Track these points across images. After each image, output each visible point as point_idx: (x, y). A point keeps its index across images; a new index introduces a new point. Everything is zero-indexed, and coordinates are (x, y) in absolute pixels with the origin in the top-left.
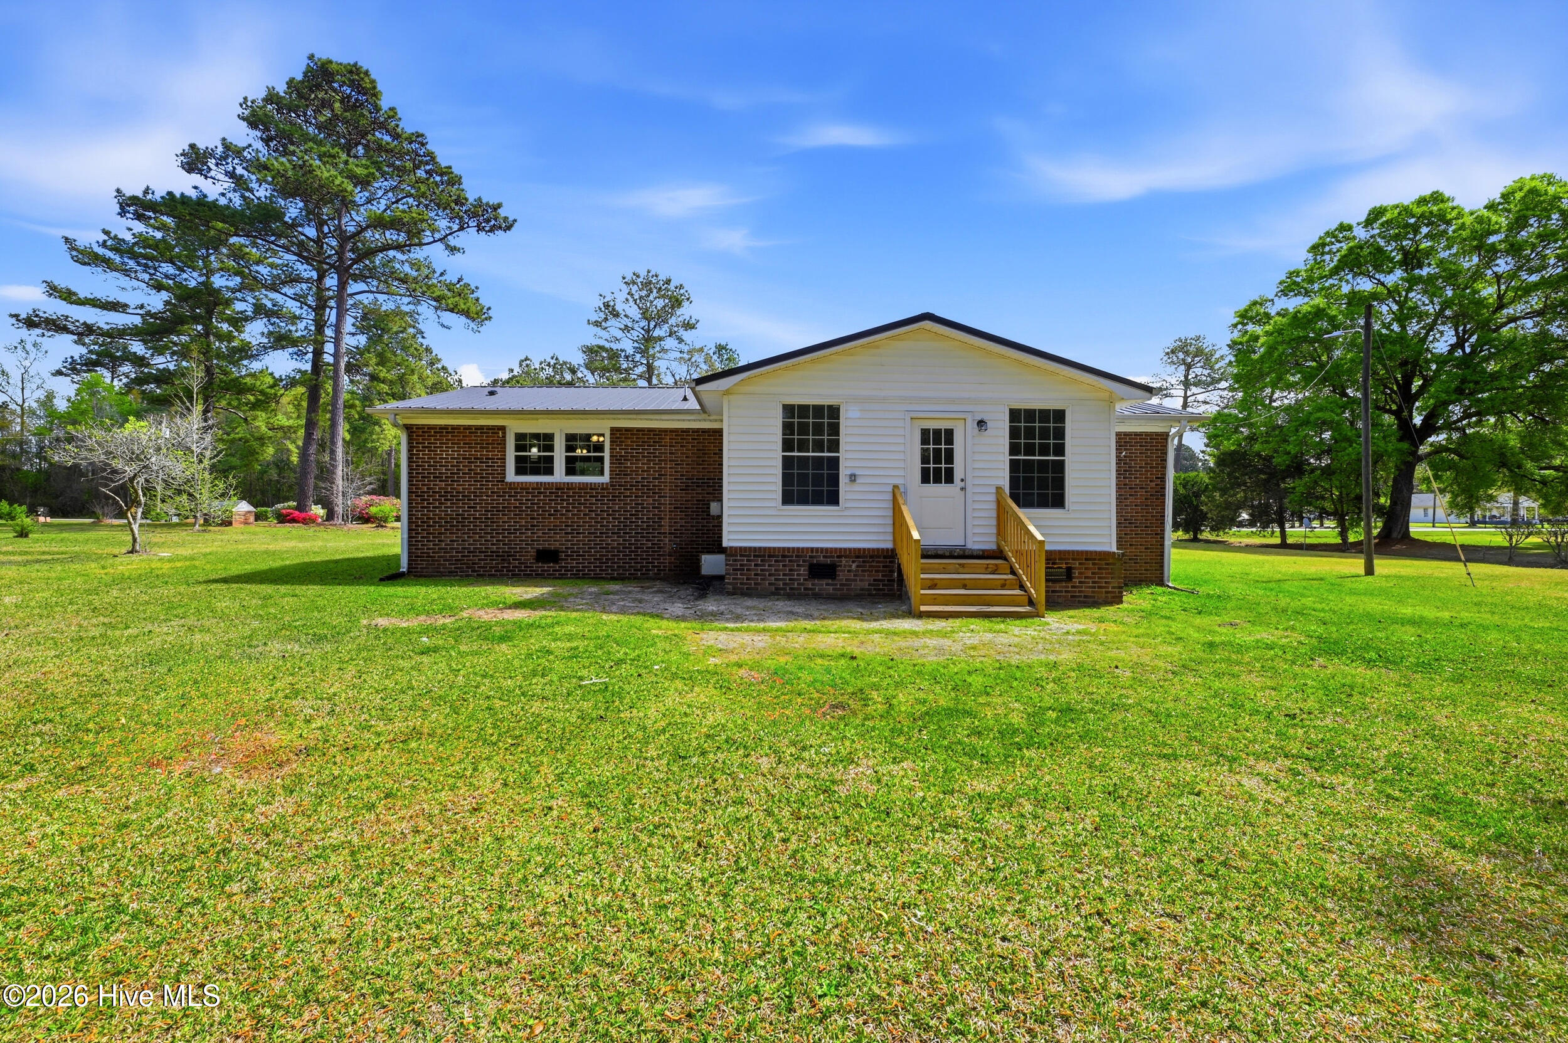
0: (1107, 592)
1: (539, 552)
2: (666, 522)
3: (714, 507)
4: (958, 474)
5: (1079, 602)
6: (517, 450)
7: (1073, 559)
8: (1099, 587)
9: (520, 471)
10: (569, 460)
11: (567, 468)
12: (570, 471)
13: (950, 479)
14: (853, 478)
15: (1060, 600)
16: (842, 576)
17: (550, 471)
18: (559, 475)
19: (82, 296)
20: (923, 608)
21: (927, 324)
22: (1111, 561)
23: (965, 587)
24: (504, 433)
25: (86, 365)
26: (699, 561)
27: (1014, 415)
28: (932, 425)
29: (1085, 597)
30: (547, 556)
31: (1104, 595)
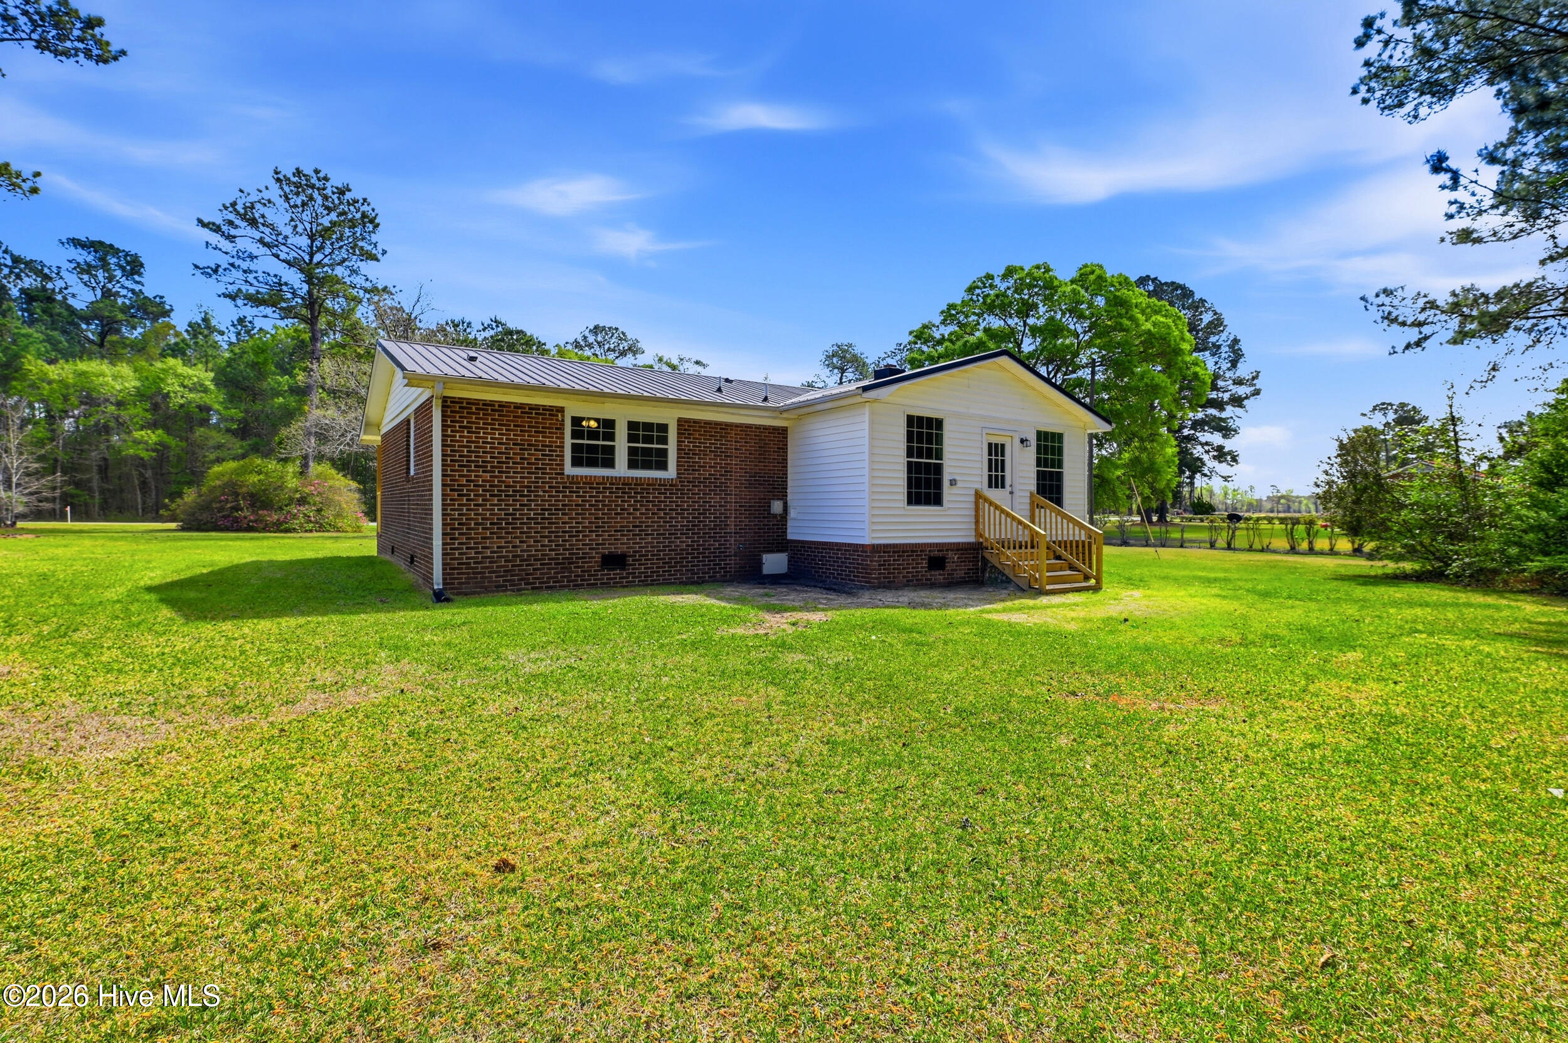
1: (604, 557)
2: (731, 522)
3: (777, 507)
4: (1008, 482)
6: (574, 437)
9: (576, 462)
10: (632, 452)
11: (629, 461)
12: (632, 465)
13: (1003, 485)
14: (953, 483)
16: (949, 567)
17: (610, 463)
18: (622, 468)
20: (1048, 587)
24: (560, 416)
26: (760, 560)
27: (1040, 435)
28: (994, 440)
30: (614, 560)
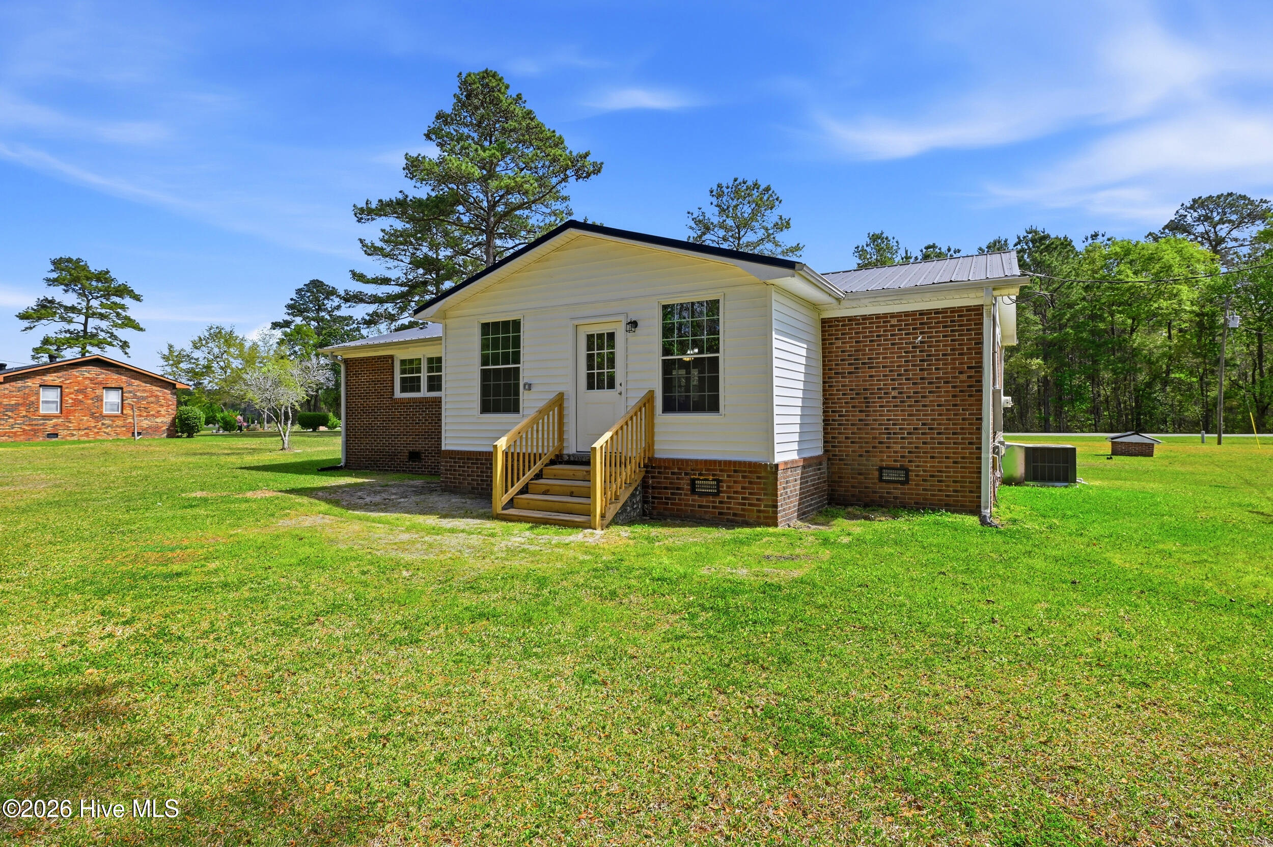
0: (759, 511)
1: (410, 453)
4: (618, 379)
5: (728, 520)
6: (401, 374)
7: (721, 471)
8: (750, 505)
11: (429, 385)
13: (611, 385)
14: (529, 387)
15: (707, 517)
18: (423, 392)
19: (369, 277)
21: (572, 233)
22: (763, 474)
23: (572, 495)
24: (393, 361)
25: (364, 324)
27: (667, 311)
28: (596, 330)
29: (735, 515)
30: (415, 456)
31: (755, 514)
